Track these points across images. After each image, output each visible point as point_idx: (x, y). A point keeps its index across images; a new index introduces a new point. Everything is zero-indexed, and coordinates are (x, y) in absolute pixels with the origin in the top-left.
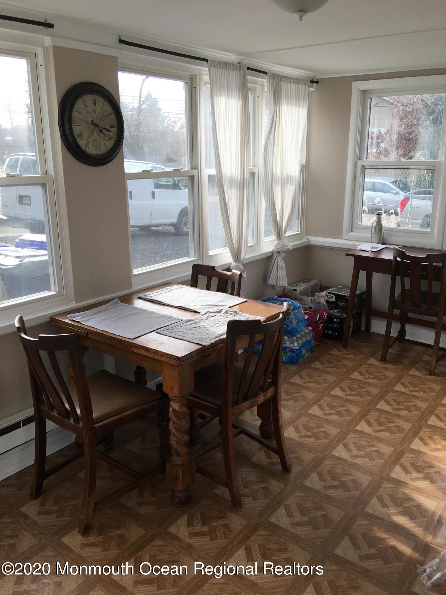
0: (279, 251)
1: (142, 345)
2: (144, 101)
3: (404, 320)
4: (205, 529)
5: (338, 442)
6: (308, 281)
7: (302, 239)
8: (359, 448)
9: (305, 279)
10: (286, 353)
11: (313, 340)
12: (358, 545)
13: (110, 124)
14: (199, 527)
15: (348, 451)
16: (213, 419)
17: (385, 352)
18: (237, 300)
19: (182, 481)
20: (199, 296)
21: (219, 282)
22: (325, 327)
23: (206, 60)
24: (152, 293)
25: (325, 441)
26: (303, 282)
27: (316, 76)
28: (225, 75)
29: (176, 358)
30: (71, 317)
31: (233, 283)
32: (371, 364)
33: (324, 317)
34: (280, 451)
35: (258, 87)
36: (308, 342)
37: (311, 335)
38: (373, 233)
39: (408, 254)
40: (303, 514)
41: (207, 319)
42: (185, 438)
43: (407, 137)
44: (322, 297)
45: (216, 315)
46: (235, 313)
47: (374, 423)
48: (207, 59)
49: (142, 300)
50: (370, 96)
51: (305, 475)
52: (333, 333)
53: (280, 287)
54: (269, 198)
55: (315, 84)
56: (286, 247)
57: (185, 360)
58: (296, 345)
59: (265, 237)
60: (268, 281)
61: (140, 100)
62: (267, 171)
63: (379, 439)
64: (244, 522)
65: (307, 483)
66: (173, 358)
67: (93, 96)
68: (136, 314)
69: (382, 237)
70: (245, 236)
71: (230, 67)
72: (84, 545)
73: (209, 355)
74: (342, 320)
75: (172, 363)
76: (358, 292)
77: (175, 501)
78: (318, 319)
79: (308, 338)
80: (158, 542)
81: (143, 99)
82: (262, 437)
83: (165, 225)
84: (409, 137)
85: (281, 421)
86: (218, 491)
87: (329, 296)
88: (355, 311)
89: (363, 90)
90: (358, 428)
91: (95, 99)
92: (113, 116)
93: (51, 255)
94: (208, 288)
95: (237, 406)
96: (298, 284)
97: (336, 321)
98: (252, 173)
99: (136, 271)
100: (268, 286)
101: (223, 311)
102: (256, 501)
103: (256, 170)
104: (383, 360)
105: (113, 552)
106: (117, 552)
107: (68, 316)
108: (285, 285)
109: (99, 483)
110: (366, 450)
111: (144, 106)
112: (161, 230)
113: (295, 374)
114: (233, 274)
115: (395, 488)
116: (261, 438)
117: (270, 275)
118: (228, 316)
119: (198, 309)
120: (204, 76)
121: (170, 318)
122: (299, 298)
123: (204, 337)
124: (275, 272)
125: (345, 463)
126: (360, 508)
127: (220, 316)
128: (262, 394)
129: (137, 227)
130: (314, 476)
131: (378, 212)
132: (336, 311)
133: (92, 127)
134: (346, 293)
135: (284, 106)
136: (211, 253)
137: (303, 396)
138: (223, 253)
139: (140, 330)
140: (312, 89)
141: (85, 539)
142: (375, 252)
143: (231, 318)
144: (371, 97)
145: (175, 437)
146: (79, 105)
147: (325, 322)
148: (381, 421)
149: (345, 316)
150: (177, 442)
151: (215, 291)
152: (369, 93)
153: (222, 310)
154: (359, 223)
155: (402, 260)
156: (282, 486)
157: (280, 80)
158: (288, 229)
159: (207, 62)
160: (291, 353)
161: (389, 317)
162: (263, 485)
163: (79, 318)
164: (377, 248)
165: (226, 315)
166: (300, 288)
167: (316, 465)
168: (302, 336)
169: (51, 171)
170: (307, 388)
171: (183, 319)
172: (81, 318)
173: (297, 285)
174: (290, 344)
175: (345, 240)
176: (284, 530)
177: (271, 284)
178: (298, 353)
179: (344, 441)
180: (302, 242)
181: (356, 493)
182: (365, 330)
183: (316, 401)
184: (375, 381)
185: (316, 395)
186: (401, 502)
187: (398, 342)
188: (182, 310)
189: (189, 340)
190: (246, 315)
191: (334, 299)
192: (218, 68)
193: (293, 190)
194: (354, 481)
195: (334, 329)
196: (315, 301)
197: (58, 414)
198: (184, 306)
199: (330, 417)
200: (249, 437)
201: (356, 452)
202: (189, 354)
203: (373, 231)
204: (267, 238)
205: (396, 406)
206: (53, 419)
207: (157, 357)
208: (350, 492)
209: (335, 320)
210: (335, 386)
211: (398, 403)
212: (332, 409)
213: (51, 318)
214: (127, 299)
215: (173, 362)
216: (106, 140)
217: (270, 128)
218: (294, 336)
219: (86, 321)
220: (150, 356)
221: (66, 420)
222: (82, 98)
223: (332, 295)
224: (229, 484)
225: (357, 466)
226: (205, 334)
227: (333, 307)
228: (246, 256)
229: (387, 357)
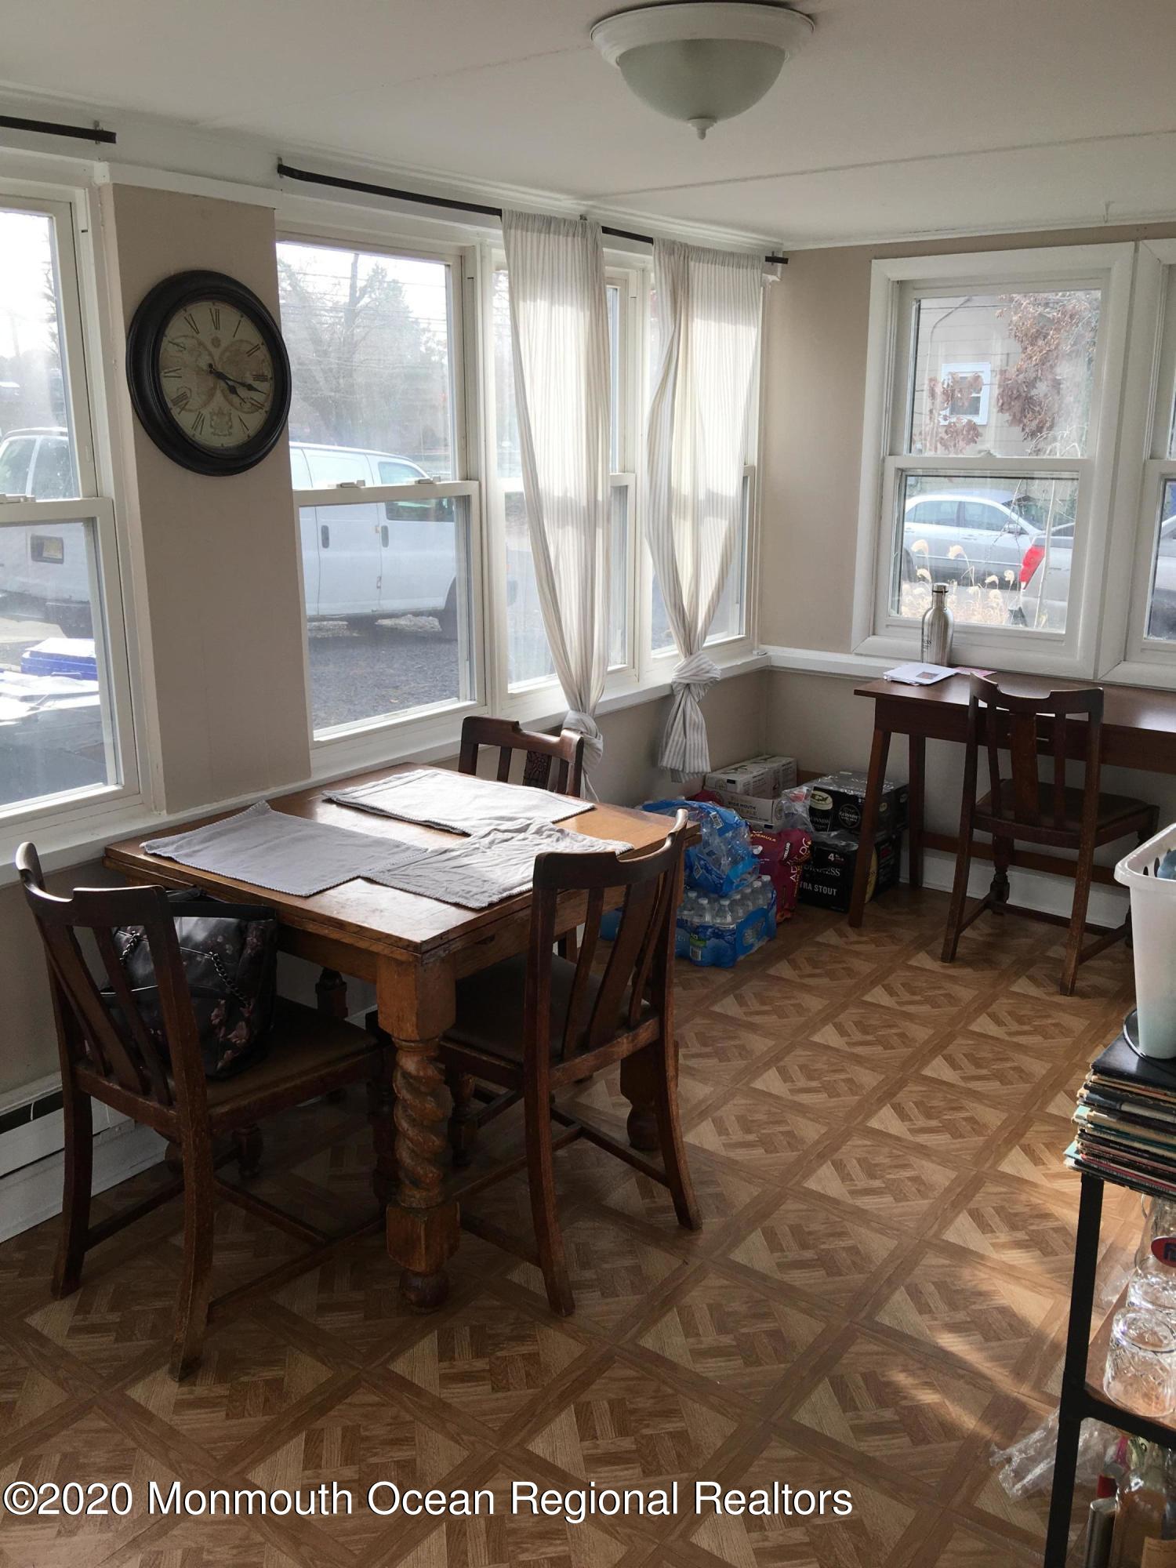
0: (688, 685)
1: (327, 913)
2: (364, 291)
3: (1004, 857)
4: (481, 1364)
5: (822, 1157)
6: (765, 760)
7: (751, 651)
8: (871, 1171)
9: (757, 756)
10: (705, 940)
11: (775, 908)
12: (852, 1399)
13: (254, 373)
14: (465, 1362)
15: (843, 1180)
16: (510, 1102)
17: (953, 936)
18: (569, 806)
19: (427, 1248)
20: (476, 797)
21: (529, 760)
22: (807, 875)
23: (498, 212)
24: (363, 787)
25: (790, 1156)
26: (752, 761)
27: (782, 244)
28: (547, 252)
29: (409, 945)
30: (151, 848)
31: (564, 764)
32: (917, 968)
33: (803, 850)
34: (672, 1178)
35: (634, 276)
36: (762, 913)
37: (770, 895)
38: (926, 638)
39: (1005, 690)
40: (722, 1329)
41: (489, 848)
42: (434, 1142)
43: (1024, 395)
44: (799, 800)
45: (512, 838)
46: (559, 834)
47: (914, 1112)
48: (500, 210)
49: (334, 806)
50: (917, 294)
51: (735, 1235)
52: (826, 890)
53: (693, 774)
54: (661, 551)
55: (780, 265)
56: (708, 672)
57: (431, 950)
58: (729, 919)
59: (653, 649)
60: (662, 758)
61: (353, 287)
62: (656, 484)
63: (923, 1151)
64: (577, 1349)
65: (739, 1256)
66: (400, 944)
67: (214, 304)
68: (312, 837)
69: (947, 649)
70: (601, 644)
71: (559, 227)
72: (181, 1405)
73: (492, 938)
74: (848, 859)
75: (399, 957)
76: (887, 787)
77: (410, 1299)
78: (786, 853)
79: (761, 902)
80: (365, 1397)
81: (360, 284)
82: (633, 1145)
83: (417, 614)
84: (1029, 392)
85: (674, 1103)
86: (516, 1277)
87: (817, 797)
88: (880, 836)
89: (898, 282)
90: (874, 1123)
91: (217, 312)
92: (263, 353)
93: (106, 692)
94: (503, 777)
95: (561, 1066)
96: (740, 767)
97: (833, 859)
98: (620, 487)
99: (321, 735)
100: (663, 771)
101: (533, 829)
102: (609, 1300)
103: (628, 479)
104: (949, 956)
105: (252, 1420)
106: (262, 1419)
107: (143, 844)
108: (705, 770)
109: (220, 1259)
110: (888, 1176)
111: (366, 300)
112: (406, 625)
113: (726, 993)
114: (563, 741)
115: (953, 1266)
116: (632, 1149)
117: (667, 744)
118: (542, 841)
119: (473, 827)
120: (494, 251)
121: (398, 846)
122: (742, 801)
123: (475, 890)
124: (679, 736)
125: (834, 1208)
126: (863, 1314)
127: (524, 839)
128: (626, 1035)
129: (341, 619)
130: (756, 1239)
131: (938, 586)
132: (833, 834)
133: (211, 381)
134: (857, 789)
135: (699, 320)
136: (514, 688)
137: (742, 1047)
138: (547, 688)
139: (323, 876)
140: (771, 278)
141: (185, 1389)
142: (927, 685)
143: (548, 845)
144: (918, 297)
145: (409, 1139)
146: (177, 329)
147: (807, 862)
148: (931, 1107)
149: (855, 847)
150: (413, 1151)
151: (518, 784)
152: (915, 289)
153: (529, 825)
154: (894, 613)
155: (991, 706)
156: (676, 1263)
157: (686, 258)
158: (710, 629)
159: (501, 216)
160: (716, 941)
161: (963, 850)
162: (628, 1262)
163: (171, 848)
164: (936, 675)
165: (537, 839)
166: (743, 778)
167: (761, 1213)
168: (745, 897)
169: (108, 486)
170: (753, 1027)
171: (427, 850)
172: (176, 850)
173: (736, 769)
174: (713, 917)
175: (857, 654)
176: (673, 1367)
177: (669, 766)
178: (735, 939)
179: (837, 1156)
180: (748, 660)
181: (857, 1279)
182: (908, 882)
183: (774, 1060)
184: (925, 1009)
185: (773, 1043)
186: (965, 1299)
187: (988, 912)
188: (433, 831)
189: (437, 896)
190: (585, 839)
191: (828, 805)
192: (527, 231)
193: (724, 530)
194: (853, 1250)
195: (830, 881)
196: (781, 810)
197: (121, 1085)
198: (436, 821)
199: (805, 1099)
200: (600, 1146)
201: (862, 1182)
202: (441, 936)
203: (926, 632)
204: (658, 650)
205: (972, 1071)
206: (109, 1098)
207: (363, 944)
208: (842, 1278)
209: (831, 857)
210: (824, 1021)
211: (977, 1063)
212: (811, 1078)
213: (107, 850)
214: (297, 804)
215: (401, 955)
216: (245, 410)
217: (663, 380)
218: (724, 896)
219: (188, 855)
220: (347, 940)
221: (140, 1100)
222: (185, 310)
223: (825, 795)
224: (541, 1258)
225: (860, 1215)
226: (480, 883)
227: (827, 824)
228: (605, 695)
229: (958, 950)
